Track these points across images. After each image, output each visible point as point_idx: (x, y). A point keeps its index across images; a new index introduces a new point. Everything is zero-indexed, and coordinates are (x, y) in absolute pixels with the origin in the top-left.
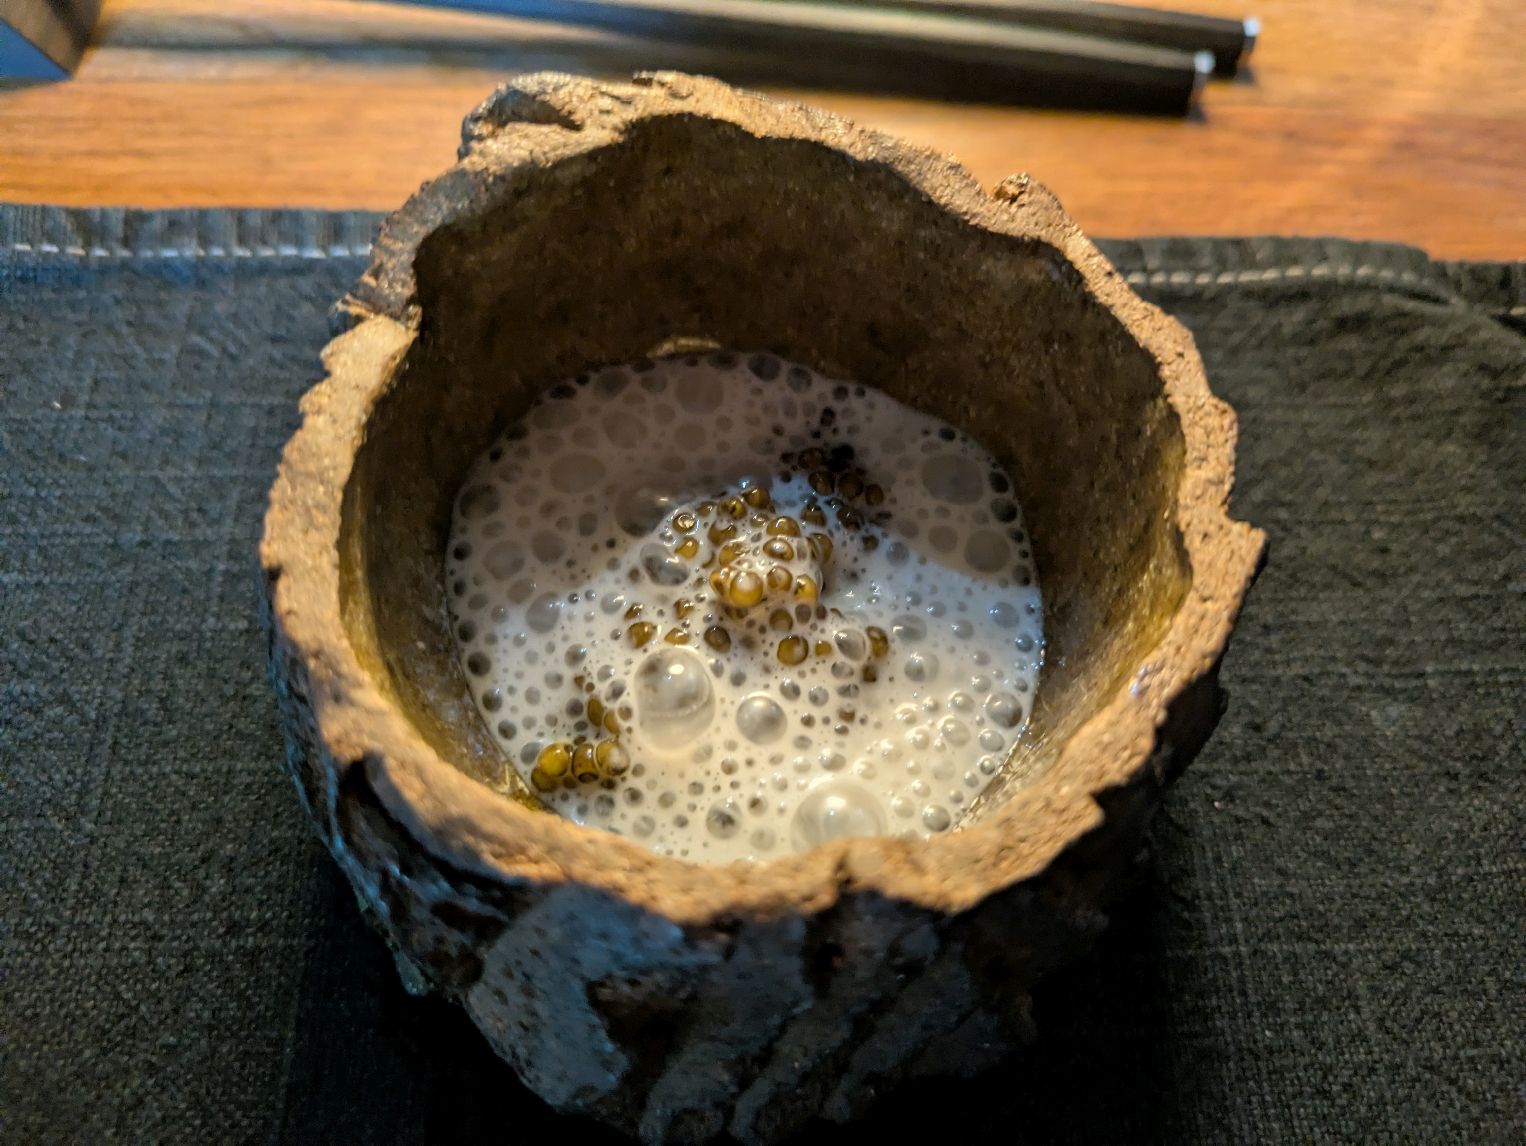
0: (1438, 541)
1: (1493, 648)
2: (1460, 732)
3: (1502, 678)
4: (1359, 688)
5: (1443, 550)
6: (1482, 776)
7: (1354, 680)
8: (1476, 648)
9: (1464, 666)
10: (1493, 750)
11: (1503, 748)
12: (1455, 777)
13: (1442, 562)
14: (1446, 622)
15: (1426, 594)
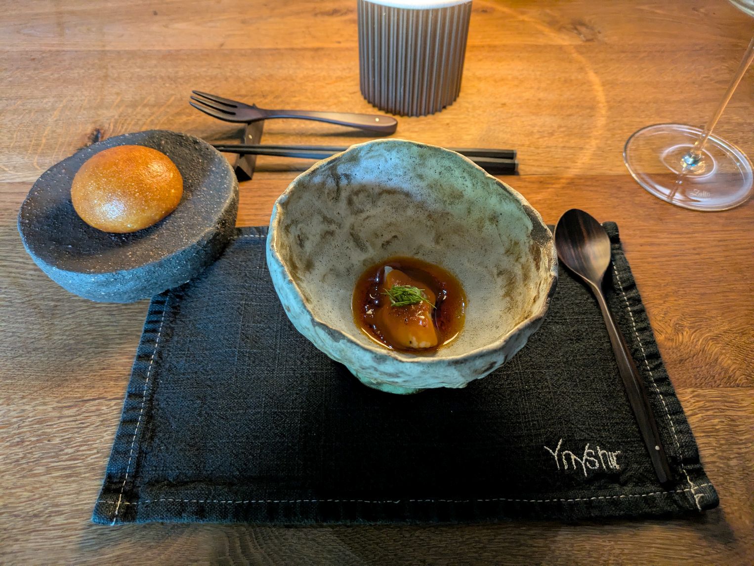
0: (572, 291)
1: (584, 314)
2: (574, 331)
3: (586, 320)
4: (550, 322)
5: (573, 293)
6: (579, 340)
7: (548, 321)
8: (580, 314)
9: (577, 317)
10: (582, 334)
11: (584, 334)
12: (572, 340)
13: (573, 296)
14: (573, 308)
15: (568, 302)
